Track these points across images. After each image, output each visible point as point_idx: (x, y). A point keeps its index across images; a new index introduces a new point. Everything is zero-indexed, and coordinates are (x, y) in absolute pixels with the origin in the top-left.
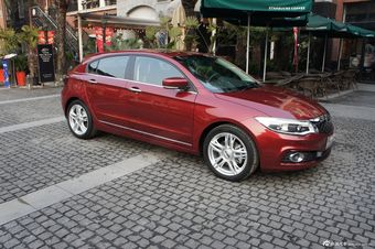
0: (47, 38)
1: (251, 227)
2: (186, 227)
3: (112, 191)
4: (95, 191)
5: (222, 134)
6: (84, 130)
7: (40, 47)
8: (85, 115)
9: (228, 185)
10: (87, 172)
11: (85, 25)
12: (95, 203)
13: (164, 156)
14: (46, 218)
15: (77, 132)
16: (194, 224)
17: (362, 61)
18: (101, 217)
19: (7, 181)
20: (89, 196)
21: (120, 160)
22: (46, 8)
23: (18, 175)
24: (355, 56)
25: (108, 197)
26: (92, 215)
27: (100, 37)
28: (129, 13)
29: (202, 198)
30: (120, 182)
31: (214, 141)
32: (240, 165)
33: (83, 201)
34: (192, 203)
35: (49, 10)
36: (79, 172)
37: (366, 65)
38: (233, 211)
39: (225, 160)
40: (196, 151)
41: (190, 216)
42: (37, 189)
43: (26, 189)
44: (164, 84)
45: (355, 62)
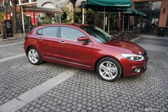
0: (7, 17)
1: (126, 103)
2: (99, 106)
3: (59, 91)
4: (51, 91)
5: (106, 62)
6: (36, 61)
7: (6, 22)
8: (37, 54)
9: (109, 84)
10: (44, 82)
11: (25, 11)
12: (54, 98)
13: (76, 72)
14: (33, 107)
15: (33, 62)
16: (103, 104)
17: (141, 25)
18: (60, 105)
19: (7, 89)
20: (50, 94)
21: (57, 75)
22: (3, 3)
23: (11, 85)
24: (139, 23)
25: (59, 94)
26: (55, 104)
27: (32, 17)
28: (42, 5)
29: (101, 91)
30: (62, 86)
31: (102, 65)
32: (114, 75)
33: (48, 97)
34: (97, 94)
35: (5, 3)
36: (40, 82)
37: (143, 27)
38: (116, 96)
39: (107, 73)
40: (93, 69)
41: (99, 100)
42: (23, 92)
43: (18, 92)
44: (78, 40)
45: (139, 25)
